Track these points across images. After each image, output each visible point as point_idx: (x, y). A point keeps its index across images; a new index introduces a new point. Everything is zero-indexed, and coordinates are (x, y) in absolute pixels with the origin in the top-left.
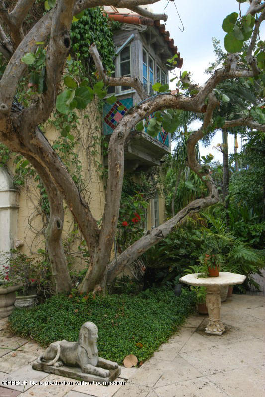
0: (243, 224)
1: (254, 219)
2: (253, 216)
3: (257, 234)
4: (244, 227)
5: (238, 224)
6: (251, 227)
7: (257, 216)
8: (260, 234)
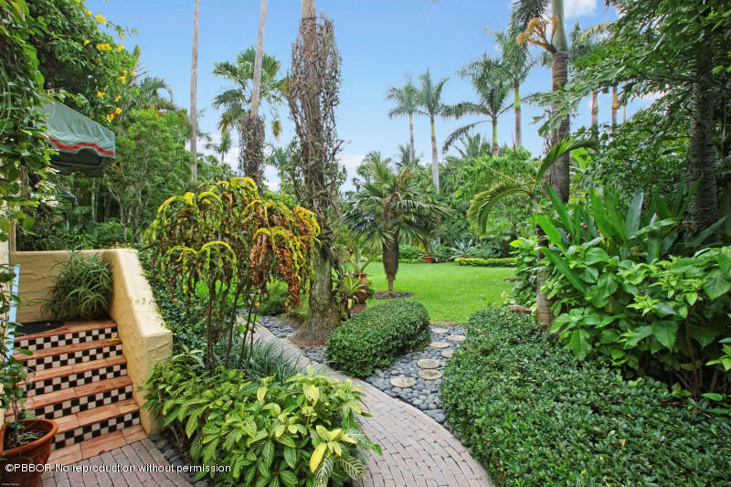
0: (596, 256)
1: (652, 234)
2: (644, 221)
3: (666, 309)
4: (598, 266)
5: (576, 255)
6: (631, 272)
7: (665, 223)
8: (683, 312)
